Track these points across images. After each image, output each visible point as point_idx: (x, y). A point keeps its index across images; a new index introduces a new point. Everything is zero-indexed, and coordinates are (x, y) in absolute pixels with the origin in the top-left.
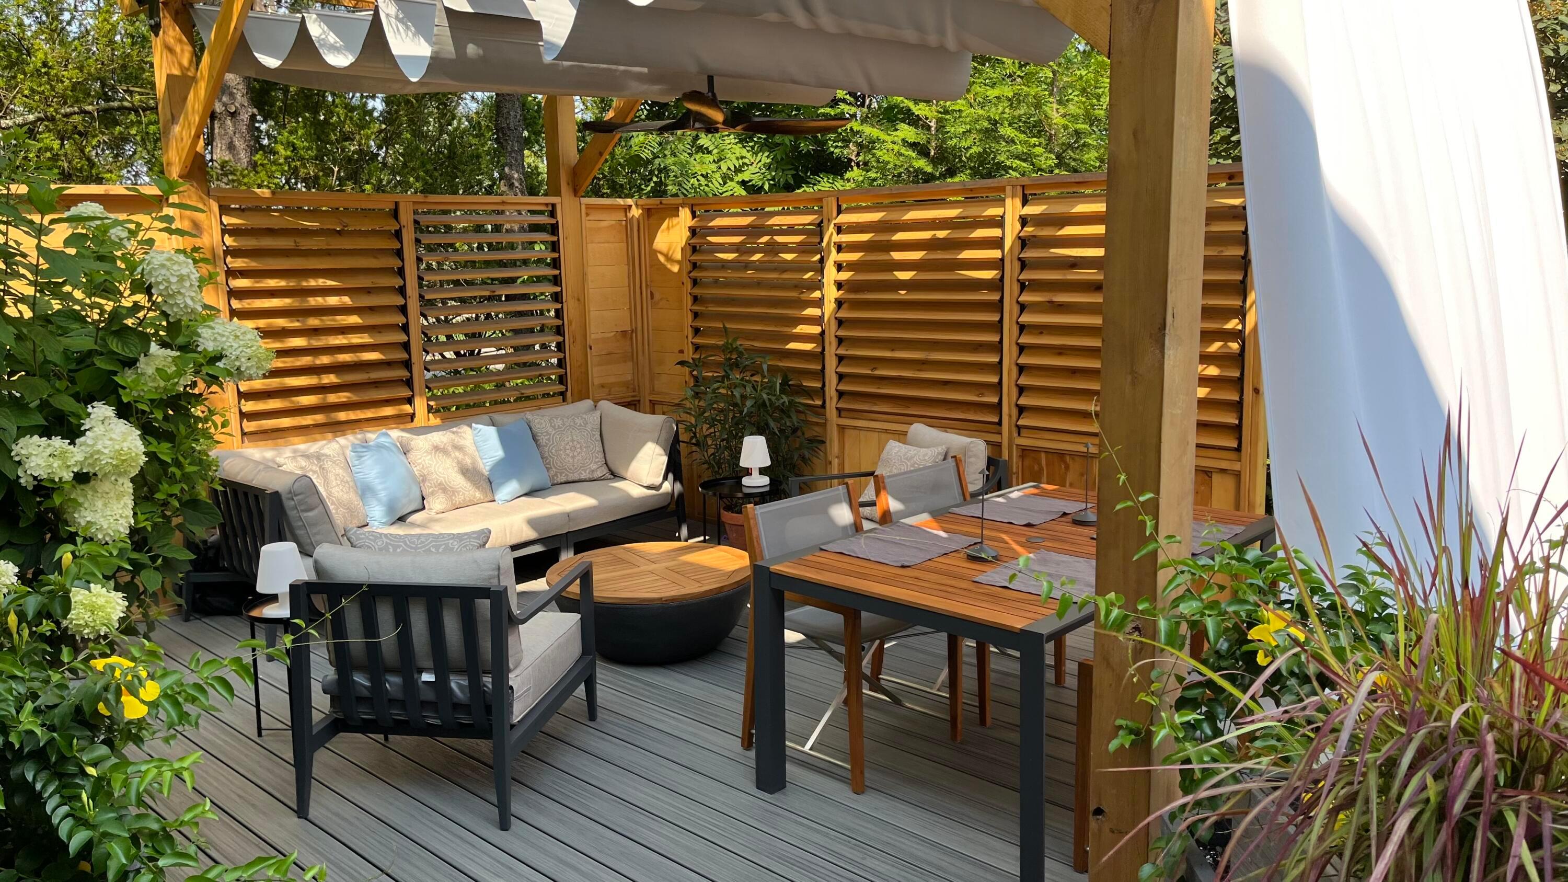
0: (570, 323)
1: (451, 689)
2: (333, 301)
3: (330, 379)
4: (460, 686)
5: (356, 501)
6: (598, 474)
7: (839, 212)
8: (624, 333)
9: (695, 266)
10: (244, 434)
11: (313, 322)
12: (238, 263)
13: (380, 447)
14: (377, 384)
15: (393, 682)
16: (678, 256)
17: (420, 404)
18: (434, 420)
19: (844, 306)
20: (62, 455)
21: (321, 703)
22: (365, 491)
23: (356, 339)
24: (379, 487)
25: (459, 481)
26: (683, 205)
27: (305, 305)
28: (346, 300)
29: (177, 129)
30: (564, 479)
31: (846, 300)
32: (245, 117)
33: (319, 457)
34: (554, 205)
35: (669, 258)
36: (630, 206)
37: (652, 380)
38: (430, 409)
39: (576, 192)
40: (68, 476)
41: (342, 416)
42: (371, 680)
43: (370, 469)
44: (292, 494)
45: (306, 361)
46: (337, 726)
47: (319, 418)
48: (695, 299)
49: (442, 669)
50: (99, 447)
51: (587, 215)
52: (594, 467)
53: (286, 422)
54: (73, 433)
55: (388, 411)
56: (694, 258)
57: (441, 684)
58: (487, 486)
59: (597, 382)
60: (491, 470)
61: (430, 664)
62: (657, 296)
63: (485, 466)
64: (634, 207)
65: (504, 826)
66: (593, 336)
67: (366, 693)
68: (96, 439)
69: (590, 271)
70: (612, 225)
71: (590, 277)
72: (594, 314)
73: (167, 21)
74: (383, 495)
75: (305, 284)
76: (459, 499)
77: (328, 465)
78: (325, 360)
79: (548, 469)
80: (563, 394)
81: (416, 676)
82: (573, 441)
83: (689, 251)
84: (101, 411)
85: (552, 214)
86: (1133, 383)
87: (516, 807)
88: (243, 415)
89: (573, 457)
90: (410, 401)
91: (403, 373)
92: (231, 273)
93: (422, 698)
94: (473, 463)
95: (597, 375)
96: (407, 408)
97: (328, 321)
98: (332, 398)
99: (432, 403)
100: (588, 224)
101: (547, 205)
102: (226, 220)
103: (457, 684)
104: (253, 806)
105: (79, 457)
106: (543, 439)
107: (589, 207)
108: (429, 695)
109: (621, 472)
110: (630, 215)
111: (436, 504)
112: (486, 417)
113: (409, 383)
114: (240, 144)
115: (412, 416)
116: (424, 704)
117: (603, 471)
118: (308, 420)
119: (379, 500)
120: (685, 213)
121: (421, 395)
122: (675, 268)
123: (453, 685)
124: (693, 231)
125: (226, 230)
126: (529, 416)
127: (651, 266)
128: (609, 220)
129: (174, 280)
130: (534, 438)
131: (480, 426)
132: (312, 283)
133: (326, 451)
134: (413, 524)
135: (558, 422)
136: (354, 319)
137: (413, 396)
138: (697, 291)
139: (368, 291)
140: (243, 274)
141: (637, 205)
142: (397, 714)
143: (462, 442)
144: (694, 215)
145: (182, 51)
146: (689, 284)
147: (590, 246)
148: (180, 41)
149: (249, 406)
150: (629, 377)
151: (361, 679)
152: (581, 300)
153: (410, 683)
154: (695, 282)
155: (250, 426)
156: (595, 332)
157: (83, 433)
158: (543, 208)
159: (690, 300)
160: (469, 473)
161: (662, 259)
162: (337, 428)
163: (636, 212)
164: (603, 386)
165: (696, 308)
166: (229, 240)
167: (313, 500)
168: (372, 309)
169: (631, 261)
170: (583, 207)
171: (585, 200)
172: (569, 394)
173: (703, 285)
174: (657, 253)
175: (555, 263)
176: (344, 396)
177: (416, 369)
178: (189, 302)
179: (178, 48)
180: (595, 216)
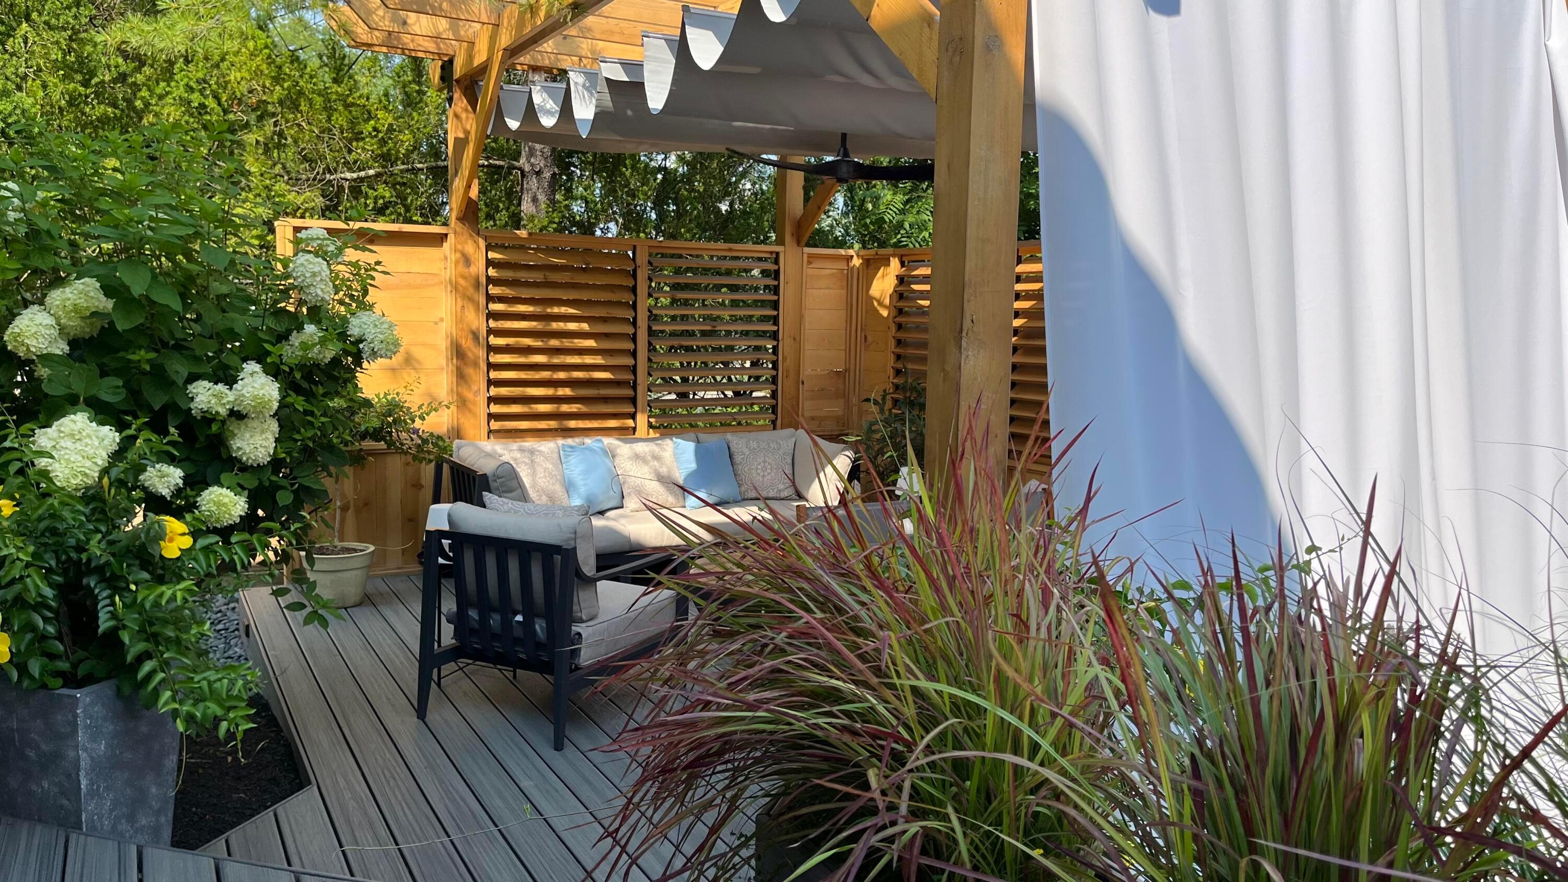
0: (784, 358)
1: (535, 630)
2: (572, 326)
3: (567, 392)
4: (541, 627)
5: (558, 489)
6: (785, 494)
8: (838, 373)
9: (900, 311)
10: (490, 432)
11: (554, 343)
12: (494, 290)
13: (591, 450)
14: (606, 400)
15: (495, 620)
16: (887, 301)
17: (642, 420)
18: (652, 434)
20: (219, 396)
21: (447, 635)
22: (569, 487)
23: (589, 360)
24: (582, 484)
25: (654, 485)
26: (894, 256)
27: (548, 328)
28: (585, 326)
29: (457, 180)
30: (748, 497)
32: (547, 175)
33: (532, 452)
34: (777, 254)
35: (880, 303)
36: (852, 257)
37: (860, 416)
38: (650, 426)
39: (799, 243)
41: (572, 424)
42: (480, 614)
43: (575, 468)
44: (496, 477)
45: (545, 375)
46: (454, 654)
47: (553, 424)
48: (899, 342)
50: (244, 392)
51: (809, 263)
52: (781, 487)
53: (524, 425)
54: (231, 381)
55: (613, 423)
56: (900, 304)
57: (527, 625)
58: (679, 493)
59: (807, 414)
60: (685, 480)
61: (520, 608)
62: (869, 338)
63: (680, 476)
64: (855, 257)
65: (558, 747)
66: (806, 373)
67: (476, 626)
68: (243, 387)
69: (807, 314)
70: (833, 274)
71: (807, 319)
72: (809, 351)
73: (457, 95)
74: (582, 490)
75: (549, 310)
77: (539, 459)
78: (562, 375)
79: (740, 486)
80: (774, 422)
81: (510, 616)
82: (764, 462)
83: (896, 297)
84: (252, 367)
85: (776, 261)
86: (944, 380)
87: (569, 731)
88: (491, 416)
89: (764, 476)
90: (633, 416)
91: (629, 392)
92: (490, 298)
93: (515, 635)
94: (669, 472)
95: (808, 407)
96: (630, 423)
97: (567, 343)
98: (565, 408)
99: (652, 420)
100: (809, 271)
101: (771, 253)
102: (491, 255)
103: (540, 626)
104: (393, 706)
105: (231, 398)
106: (738, 458)
107: (811, 256)
108: (518, 633)
109: (804, 493)
110: (851, 264)
111: (632, 503)
112: (692, 435)
113: (633, 401)
114: (542, 198)
115: (634, 429)
116: (517, 641)
117: (789, 492)
118: (543, 425)
119: (581, 496)
120: (895, 263)
121: (643, 412)
122: (885, 313)
123: (537, 627)
124: (901, 280)
125: (489, 263)
126: (729, 436)
127: (867, 312)
128: (830, 269)
130: (731, 457)
131: (679, 441)
132: (556, 310)
133: (542, 449)
134: (608, 519)
135: (754, 445)
136: (590, 343)
137: (635, 413)
138: (901, 335)
139: (604, 320)
140: (501, 299)
141: (858, 256)
142: (498, 647)
143: (662, 453)
144: (903, 264)
145: (467, 118)
146: (893, 328)
147: (810, 291)
148: (466, 110)
149: (495, 409)
150: (840, 413)
151: (473, 614)
152: (797, 340)
153: (507, 622)
154: (900, 327)
155: (495, 425)
156: (807, 371)
157: (236, 382)
158: (768, 255)
159: (893, 343)
160: (665, 481)
161: (876, 304)
162: (567, 432)
163: (857, 262)
164: (813, 418)
165: (899, 351)
166: (492, 272)
167: (514, 484)
168: (607, 336)
169: (849, 307)
170: (805, 256)
171: (808, 250)
172: (779, 422)
173: (908, 330)
174: (872, 298)
175: (775, 305)
176: (574, 408)
177: (640, 389)
178: (319, 292)
179: (464, 116)
180: (817, 264)
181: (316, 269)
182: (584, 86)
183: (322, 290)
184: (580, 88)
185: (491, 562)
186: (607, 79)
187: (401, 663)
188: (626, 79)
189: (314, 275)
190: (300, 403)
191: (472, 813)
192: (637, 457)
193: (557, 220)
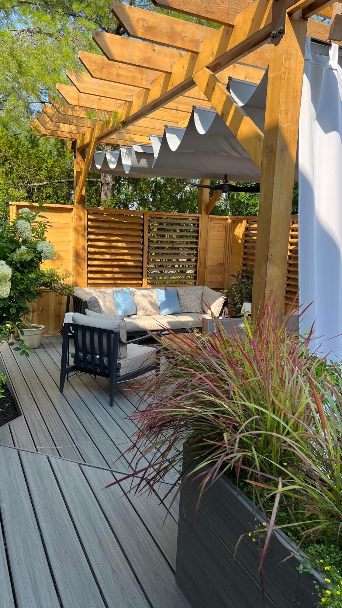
0: (200, 259)
1: (104, 361)
2: (120, 244)
3: (117, 269)
4: (106, 360)
5: (113, 307)
6: (198, 311)
7: (293, 223)
8: (221, 264)
9: (246, 241)
10: (88, 284)
11: (113, 251)
12: (90, 230)
13: (125, 292)
14: (131, 273)
15: (89, 357)
16: (241, 237)
17: (145, 281)
18: (149, 286)
19: (292, 259)
21: (71, 362)
22: (118, 306)
23: (126, 258)
24: (122, 305)
25: (149, 307)
26: (244, 219)
27: (111, 245)
28: (124, 245)
29: (77, 187)
30: (186, 311)
31: (293, 257)
32: (111, 184)
33: (104, 292)
34: (199, 217)
35: (238, 238)
36: (228, 219)
37: (229, 281)
38: (148, 283)
39: (207, 214)
41: (119, 282)
42: (83, 354)
43: (120, 299)
44: (90, 302)
45: (109, 263)
46: (74, 369)
47: (112, 282)
48: (245, 253)
49: (102, 355)
51: (211, 221)
52: (197, 308)
53: (101, 282)
55: (134, 282)
56: (246, 238)
57: (101, 359)
58: (158, 310)
59: (208, 280)
60: (160, 304)
61: (98, 353)
62: (233, 251)
63: (159, 303)
64: (229, 219)
65: (111, 405)
66: (208, 264)
67: (82, 359)
69: (209, 241)
70: (219, 226)
71: (209, 243)
72: (210, 255)
73: (78, 155)
74: (123, 307)
75: (111, 238)
76: (148, 312)
77: (106, 295)
78: (115, 263)
79: (181, 307)
80: (195, 283)
81: (95, 356)
82: (191, 298)
83: (244, 235)
85: (198, 221)
87: (116, 399)
88: (88, 278)
89: (191, 304)
90: (141, 279)
91: (140, 270)
92: (89, 233)
93: (96, 363)
94: (155, 301)
95: (208, 278)
96: (140, 282)
97: (117, 251)
98: (116, 276)
99: (148, 281)
100: (211, 224)
101: (196, 217)
102: (89, 217)
103: (105, 360)
104: (51, 387)
106: (181, 297)
107: (212, 219)
108: (98, 362)
109: (206, 311)
110: (227, 222)
111: (140, 313)
112: (164, 287)
113: (142, 273)
114: (109, 193)
115: (142, 284)
116: (97, 365)
117: (200, 310)
118: (108, 282)
119: (121, 310)
120: (244, 222)
121: (145, 278)
122: (240, 241)
123: (104, 360)
124: (247, 229)
125: (89, 220)
126: (178, 288)
127: (233, 241)
128: (218, 224)
130: (178, 296)
131: (159, 290)
132: (114, 238)
133: (107, 291)
134: (131, 318)
135: (187, 292)
136: (126, 251)
138: (246, 250)
139: (132, 242)
140: (93, 234)
141: (230, 219)
142: (90, 367)
143: (152, 294)
144: (247, 223)
145: (82, 164)
146: (243, 248)
147: (211, 232)
148: (81, 161)
149: (90, 275)
150: (221, 280)
151: (81, 354)
152: (205, 251)
153: (93, 358)
154: (245, 247)
155: (90, 281)
156: (209, 263)
159: (243, 253)
160: (153, 304)
161: (236, 238)
162: (116, 285)
163: (229, 221)
164: (210, 282)
165: (245, 256)
166: (89, 223)
167: (96, 305)
168: (132, 248)
169: (226, 238)
170: (209, 219)
171: (210, 216)
172: (197, 283)
173: (248, 248)
174: (236, 236)
175: (197, 238)
176: (120, 276)
177: (144, 269)
178: (27, 234)
179: (80, 163)
180: (214, 221)
181: (26, 226)
182: (126, 153)
183: (28, 234)
184: (124, 154)
185: (88, 335)
186: (136, 152)
187: (54, 370)
188: (143, 152)
189: (25, 228)
190: (19, 275)
191: (79, 428)
192: (143, 295)
193: (114, 203)
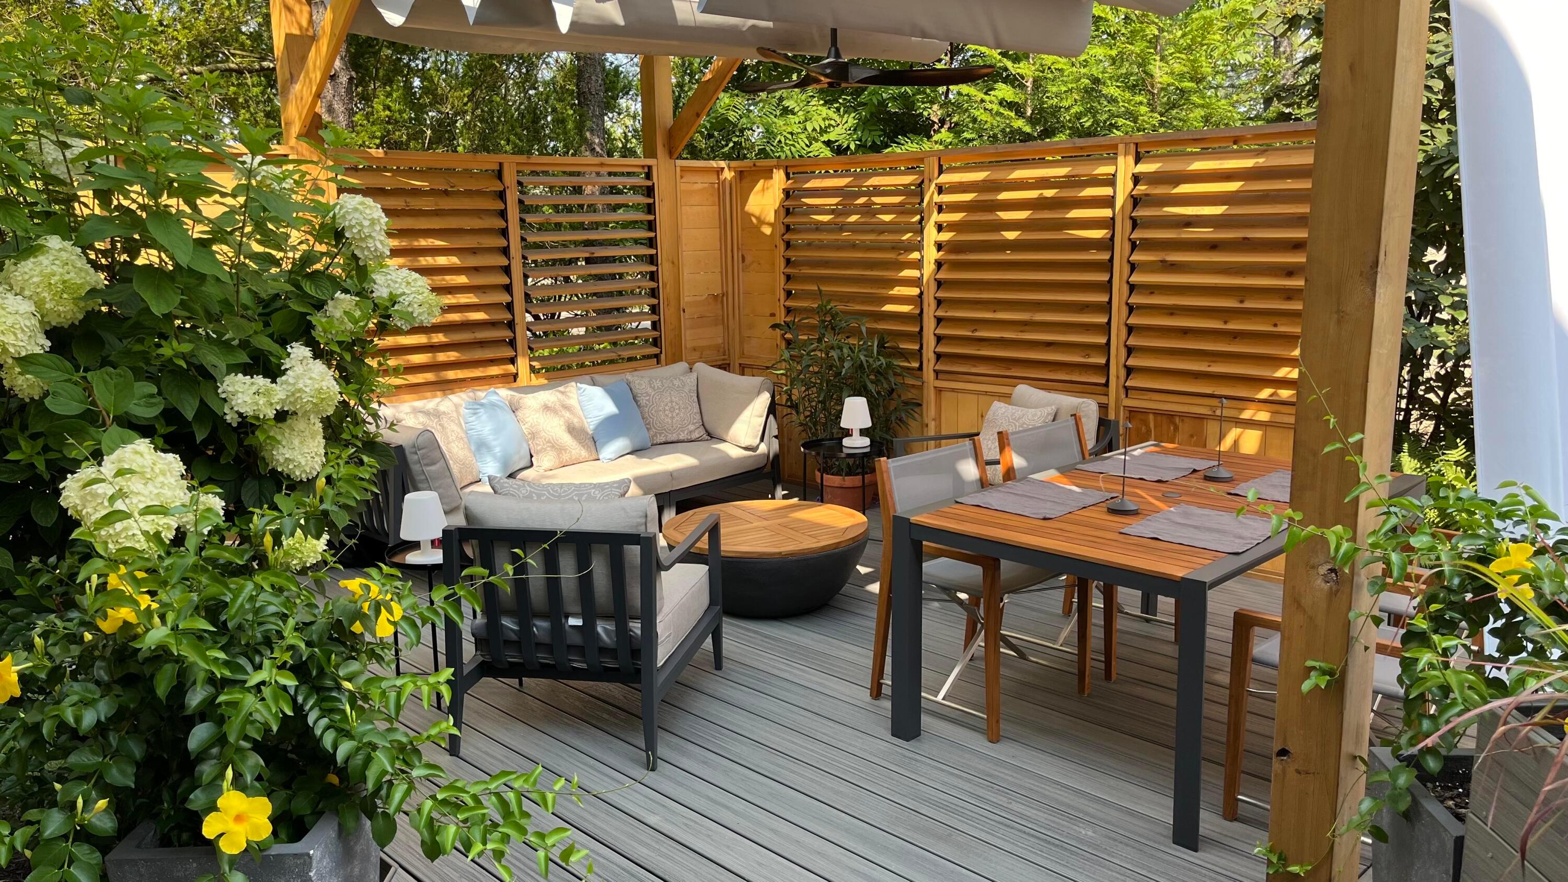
0: (664, 286)
1: (598, 634)
2: (442, 261)
3: (439, 338)
4: (605, 630)
6: (696, 435)
7: (941, 172)
8: (715, 297)
9: (788, 228)
13: (493, 405)
14: (482, 344)
16: (771, 217)
17: (523, 364)
18: (536, 381)
19: (944, 267)
20: (267, 393)
22: (480, 447)
23: (464, 299)
24: (494, 443)
25: (567, 440)
26: (778, 167)
27: (416, 265)
28: (454, 260)
29: (297, 87)
30: (663, 439)
31: (946, 261)
33: (437, 414)
34: (650, 167)
35: (761, 222)
36: (723, 169)
37: (741, 343)
38: (533, 369)
39: (671, 154)
40: (271, 414)
41: (451, 374)
42: (519, 624)
43: (483, 426)
44: (416, 448)
46: (486, 669)
47: (429, 376)
48: (788, 261)
49: (590, 614)
50: (301, 386)
51: (682, 177)
52: (692, 427)
54: (273, 372)
55: (494, 370)
56: (788, 220)
57: (588, 629)
58: (591, 444)
59: (689, 344)
60: (594, 429)
61: (578, 609)
62: (749, 259)
63: (590, 425)
64: (726, 169)
65: (653, 767)
66: (686, 299)
67: (514, 637)
68: (297, 378)
69: (684, 234)
70: (704, 189)
71: (684, 240)
72: (687, 274)
74: (497, 450)
75: (416, 243)
76: (566, 457)
77: (446, 421)
79: (648, 429)
80: (657, 357)
81: (563, 621)
82: (672, 402)
83: (783, 212)
84: (299, 351)
85: (648, 176)
86: (1339, 322)
89: (672, 418)
90: (512, 361)
91: (506, 334)
93: (569, 642)
94: (579, 422)
95: (689, 338)
96: (511, 368)
97: (438, 281)
98: (442, 357)
99: (534, 363)
100: (683, 186)
101: (643, 167)
103: (603, 628)
105: (282, 395)
106: (643, 400)
107: (684, 170)
108: (576, 639)
109: (718, 432)
110: (722, 177)
111: (543, 461)
112: (587, 377)
113: (512, 343)
115: (515, 376)
116: (571, 648)
117: (700, 432)
119: (494, 456)
120: (779, 176)
121: (524, 355)
122: (767, 230)
123: (600, 629)
124: (787, 193)
126: (629, 376)
127: (743, 230)
128: (700, 183)
129: (366, 223)
130: (634, 398)
131: (584, 386)
132: (423, 243)
133: (442, 408)
134: (522, 481)
135: (657, 384)
136: (462, 279)
137: (516, 356)
138: (789, 253)
139: (474, 251)
141: (729, 168)
142: (543, 657)
143: (569, 401)
144: (788, 177)
146: (782, 247)
147: (686, 209)
150: (720, 341)
151: (508, 623)
152: (675, 264)
153: (558, 627)
154: (788, 245)
156: (687, 296)
157: (284, 373)
158: (640, 170)
159: (783, 263)
160: (574, 431)
161: (754, 220)
163: (728, 175)
164: (695, 349)
165: (788, 270)
167: (437, 454)
168: (476, 269)
169: (723, 225)
170: (678, 169)
171: (680, 163)
172: (663, 356)
173: (796, 248)
174: (749, 215)
175: (651, 226)
176: (452, 356)
177: (519, 329)
180: (689, 178)
192: (546, 408)
